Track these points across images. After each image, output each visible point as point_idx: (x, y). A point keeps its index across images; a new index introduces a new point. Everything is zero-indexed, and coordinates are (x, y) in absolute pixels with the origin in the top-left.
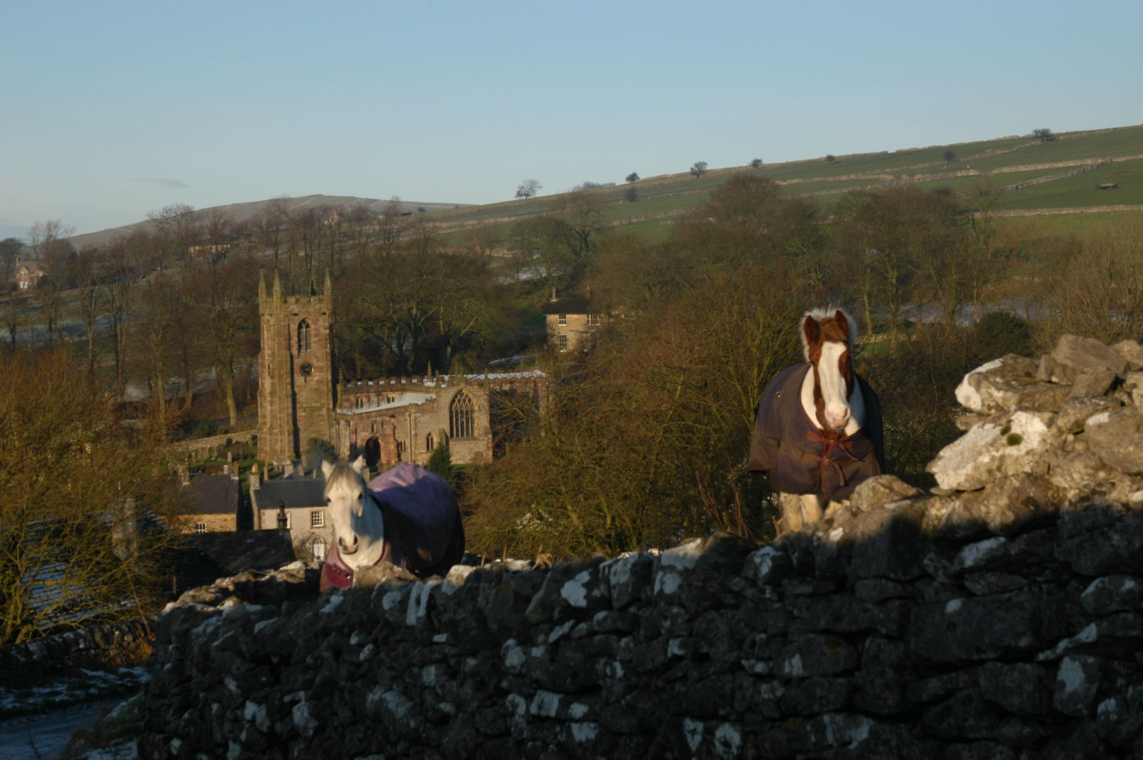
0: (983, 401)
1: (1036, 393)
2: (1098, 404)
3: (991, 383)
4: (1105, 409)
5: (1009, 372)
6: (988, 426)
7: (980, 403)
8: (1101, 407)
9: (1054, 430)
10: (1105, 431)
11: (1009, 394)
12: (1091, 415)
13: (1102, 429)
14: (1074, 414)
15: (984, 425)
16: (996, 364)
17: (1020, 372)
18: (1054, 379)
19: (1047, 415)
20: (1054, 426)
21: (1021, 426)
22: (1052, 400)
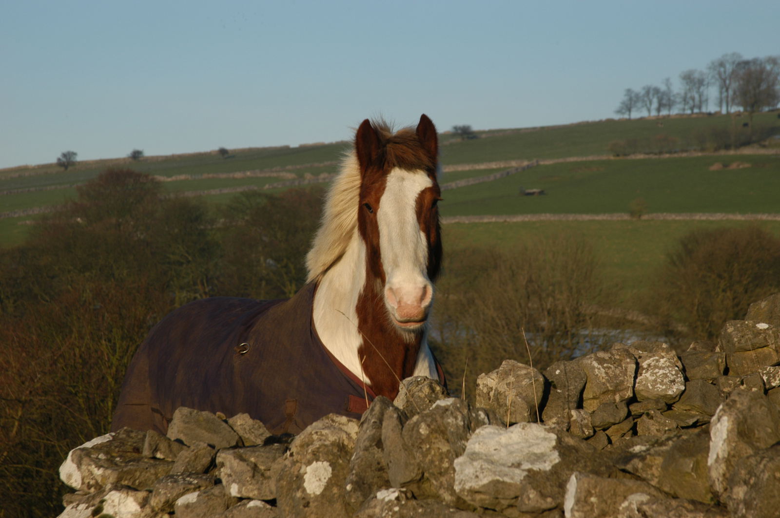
0: (83, 479)
1: (136, 471)
2: (190, 483)
3: (92, 460)
4: (198, 487)
5: (116, 447)
6: (82, 506)
7: (80, 482)
8: (193, 486)
9: (148, 510)
10: (192, 511)
11: (109, 472)
12: (183, 494)
13: (189, 510)
14: (165, 493)
15: (78, 505)
16: (106, 438)
17: (128, 448)
18: (159, 455)
19: (141, 495)
20: (147, 506)
21: (114, 506)
22: (153, 477)
